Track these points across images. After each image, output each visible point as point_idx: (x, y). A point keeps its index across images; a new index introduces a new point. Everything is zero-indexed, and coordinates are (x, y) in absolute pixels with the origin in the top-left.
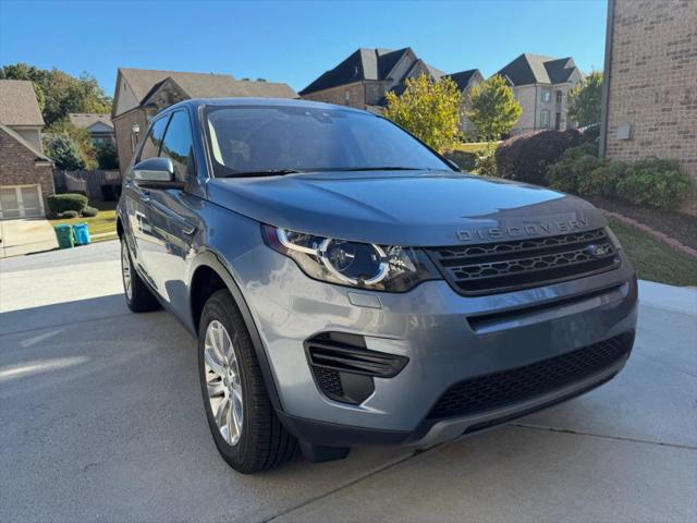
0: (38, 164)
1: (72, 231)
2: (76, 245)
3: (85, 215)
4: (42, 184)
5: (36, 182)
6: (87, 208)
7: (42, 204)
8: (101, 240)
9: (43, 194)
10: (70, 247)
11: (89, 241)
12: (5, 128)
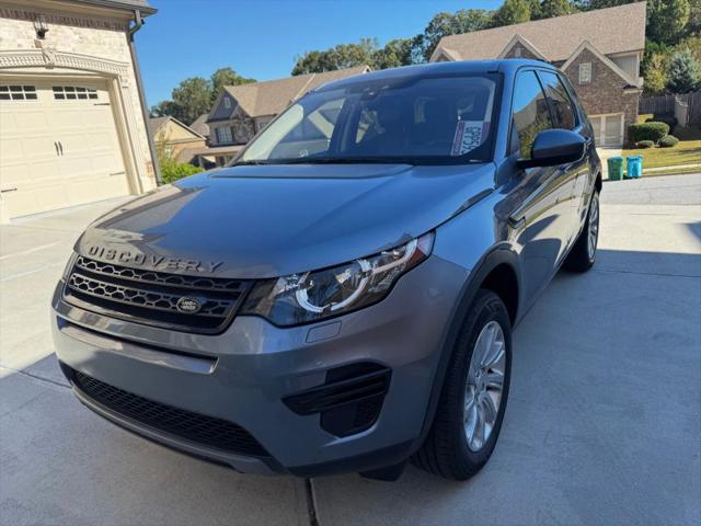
0: (626, 92)
1: (624, 163)
2: (625, 178)
3: (663, 145)
4: (627, 111)
5: (620, 110)
6: (667, 138)
7: (622, 133)
8: (654, 174)
9: (625, 123)
10: (619, 179)
11: (640, 174)
12: (601, 58)
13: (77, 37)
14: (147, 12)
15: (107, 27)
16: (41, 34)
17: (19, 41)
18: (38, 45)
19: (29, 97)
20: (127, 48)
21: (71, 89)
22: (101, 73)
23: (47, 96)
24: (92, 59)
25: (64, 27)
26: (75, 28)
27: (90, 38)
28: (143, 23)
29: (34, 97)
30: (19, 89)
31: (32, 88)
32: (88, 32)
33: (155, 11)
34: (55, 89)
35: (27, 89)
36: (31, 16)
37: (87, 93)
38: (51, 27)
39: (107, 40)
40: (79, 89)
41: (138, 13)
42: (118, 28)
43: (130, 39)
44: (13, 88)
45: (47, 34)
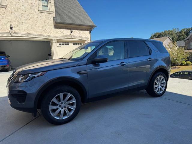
13: (79, 33)
14: (94, 27)
15: (86, 30)
16: (71, 32)
17: (67, 34)
18: (70, 34)
19: (68, 45)
20: (89, 34)
21: (76, 43)
22: (83, 40)
23: (71, 44)
24: (81, 37)
25: (76, 31)
26: (79, 31)
27: (82, 32)
28: (93, 29)
29: (69, 45)
30: (66, 43)
31: (69, 43)
32: (81, 32)
33: (96, 26)
34: (73, 43)
35: (68, 43)
36: (70, 29)
37: (80, 44)
38: (73, 31)
39: (85, 33)
40: (78, 43)
41: (92, 27)
42: (88, 30)
43: (90, 32)
44: (65, 43)
45: (73, 32)
